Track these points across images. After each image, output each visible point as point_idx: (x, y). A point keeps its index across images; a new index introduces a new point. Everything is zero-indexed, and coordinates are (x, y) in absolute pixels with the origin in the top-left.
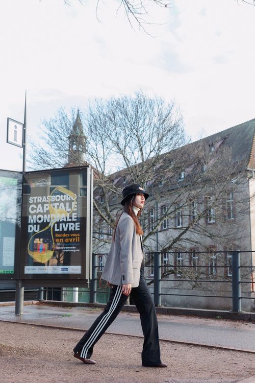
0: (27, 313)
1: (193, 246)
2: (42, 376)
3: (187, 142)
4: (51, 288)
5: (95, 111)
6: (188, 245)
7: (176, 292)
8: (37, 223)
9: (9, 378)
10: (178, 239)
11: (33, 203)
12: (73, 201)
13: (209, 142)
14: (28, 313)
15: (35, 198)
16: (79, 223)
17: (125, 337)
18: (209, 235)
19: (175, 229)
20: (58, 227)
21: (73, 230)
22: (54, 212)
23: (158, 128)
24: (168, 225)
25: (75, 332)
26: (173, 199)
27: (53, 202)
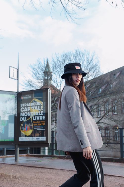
1: (106, 126)
3: (102, 73)
4: (35, 148)
5: (55, 60)
6: (103, 126)
8: (24, 117)
10: (98, 122)
11: (23, 107)
12: (42, 105)
13: (113, 73)
14: (22, 160)
15: (23, 104)
16: (44, 116)
17: (66, 171)
18: (114, 120)
19: (97, 117)
20: (35, 118)
21: (42, 119)
22: (32, 111)
23: (87, 67)
25: (42, 169)
26: (95, 102)
27: (32, 106)
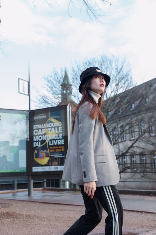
0: (35, 196)
1: (141, 151)
2: (39, 229)
3: (135, 85)
4: (53, 180)
5: (76, 69)
6: (138, 151)
8: (39, 141)
9: (20, 231)
10: (131, 147)
11: (36, 129)
12: (60, 127)
13: (149, 84)
15: (37, 126)
18: (151, 143)
19: (130, 140)
20: (51, 143)
21: (60, 144)
22: (48, 134)
23: (116, 77)
24: (125, 138)
25: (62, 206)
27: (48, 128)
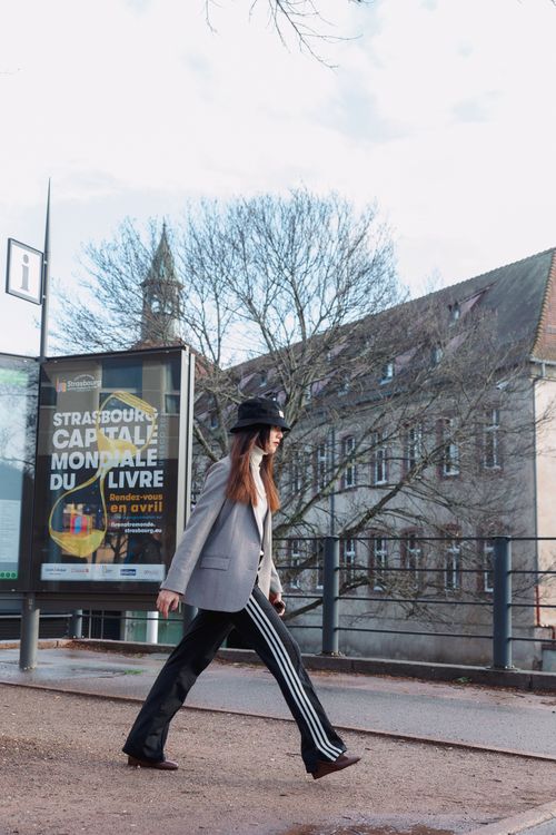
0: (45, 666)
1: (410, 525)
2: (75, 802)
3: (402, 298)
4: (99, 613)
5: (201, 228)
6: (399, 524)
7: (373, 624)
8: (69, 471)
10: (378, 509)
11: (63, 427)
12: (150, 423)
13: (448, 300)
15: (66, 415)
16: (161, 472)
17: (259, 720)
18: (446, 502)
19: (372, 487)
20: (116, 480)
21: (149, 485)
22: (107, 447)
23: (338, 267)
24: (356, 480)
26: (369, 422)
27: (105, 426)
